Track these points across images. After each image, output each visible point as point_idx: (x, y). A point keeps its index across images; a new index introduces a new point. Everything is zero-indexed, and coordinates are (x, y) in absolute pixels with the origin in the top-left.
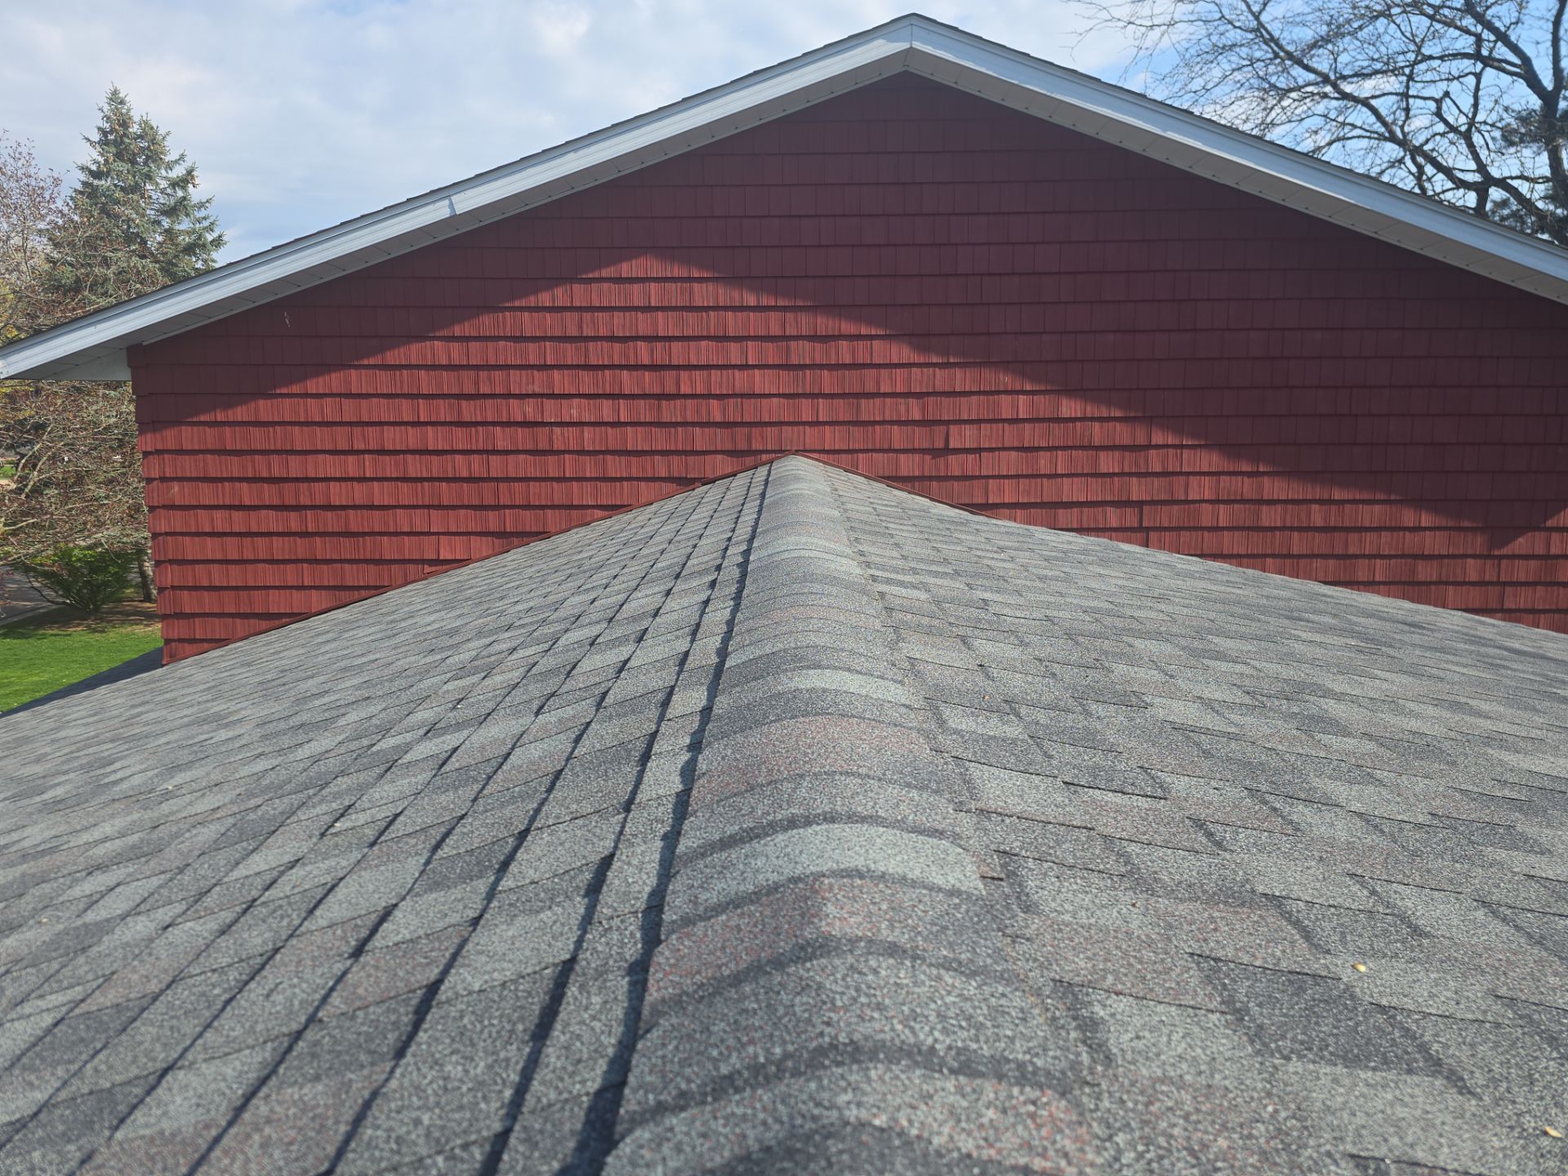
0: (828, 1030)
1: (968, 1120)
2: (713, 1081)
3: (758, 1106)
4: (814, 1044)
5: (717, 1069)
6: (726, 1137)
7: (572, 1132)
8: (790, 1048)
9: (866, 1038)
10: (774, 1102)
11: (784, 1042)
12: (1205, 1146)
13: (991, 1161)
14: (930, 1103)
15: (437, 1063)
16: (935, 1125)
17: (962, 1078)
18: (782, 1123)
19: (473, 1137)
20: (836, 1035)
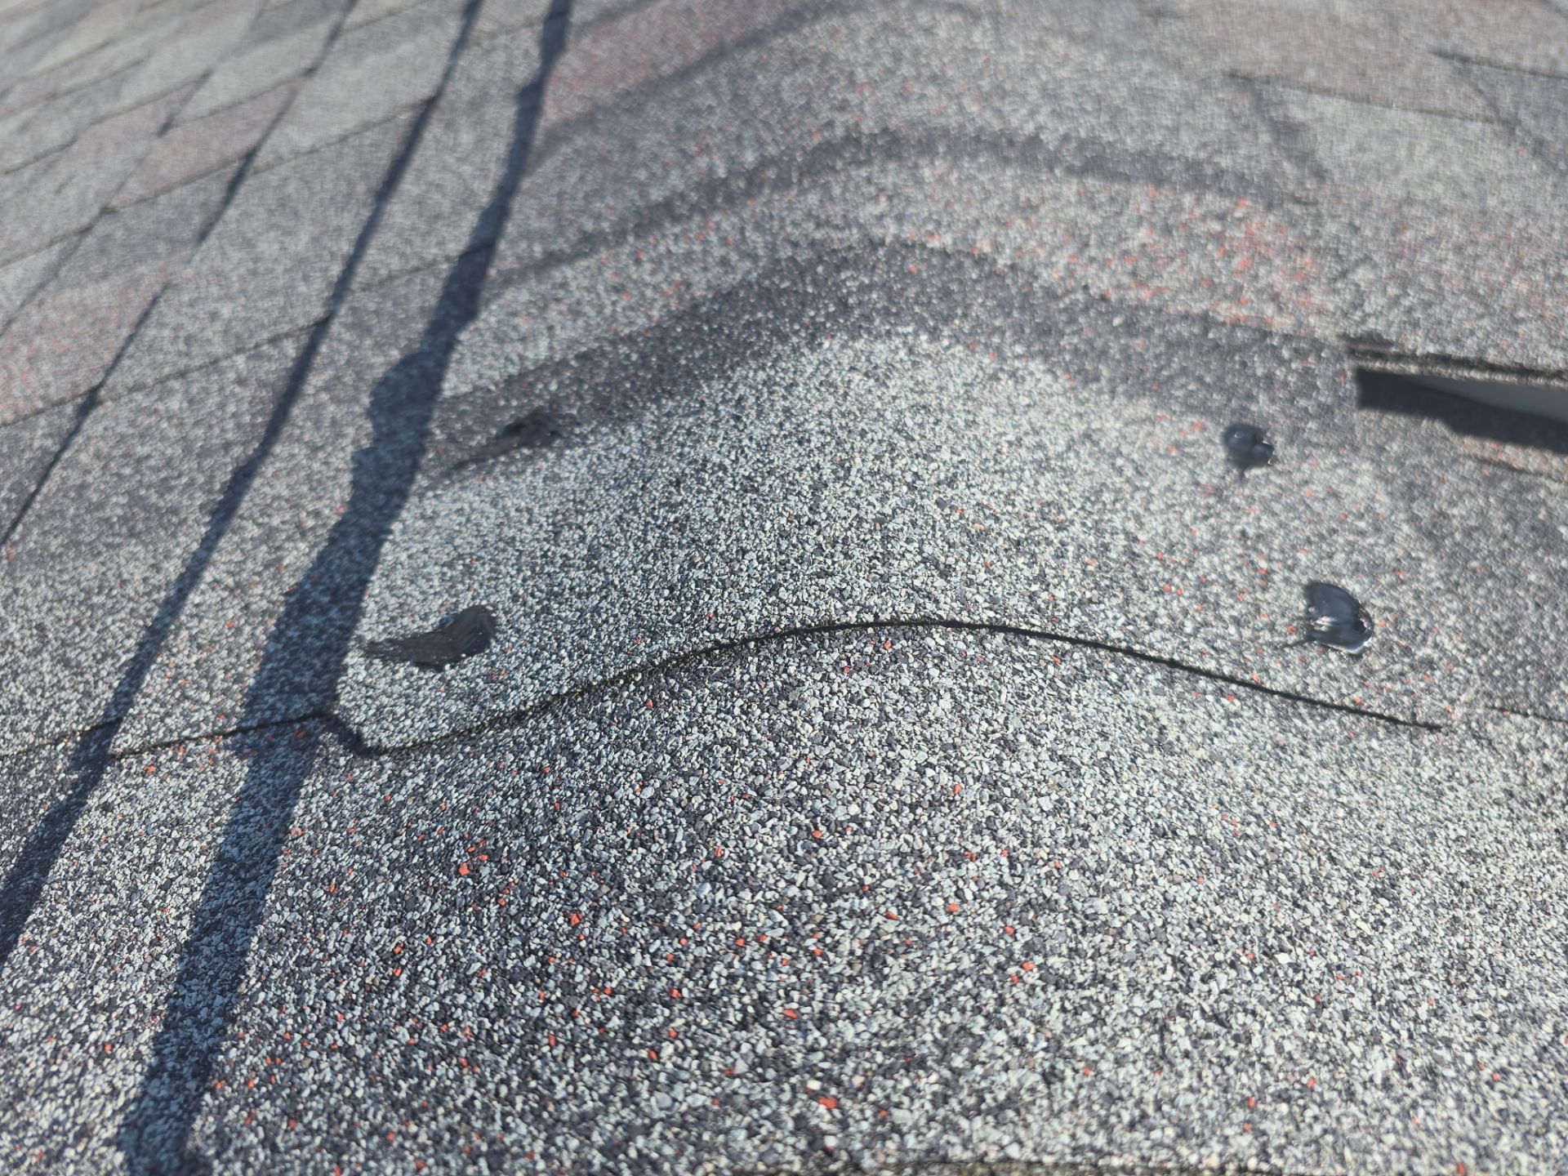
0: (840, 118)
1: (1102, 243)
2: (638, 212)
3: (713, 238)
4: (816, 140)
5: (643, 194)
6: (655, 288)
7: (422, 310)
8: (772, 150)
9: (912, 124)
10: (742, 230)
11: (760, 143)
12: (1495, 290)
13: (1141, 306)
14: (1033, 219)
15: (248, 244)
16: (1042, 253)
17: (1090, 182)
18: (755, 258)
19: (286, 328)
20: (857, 125)
